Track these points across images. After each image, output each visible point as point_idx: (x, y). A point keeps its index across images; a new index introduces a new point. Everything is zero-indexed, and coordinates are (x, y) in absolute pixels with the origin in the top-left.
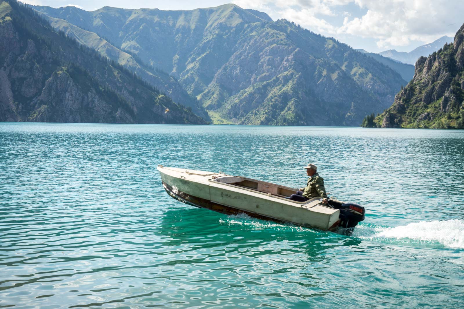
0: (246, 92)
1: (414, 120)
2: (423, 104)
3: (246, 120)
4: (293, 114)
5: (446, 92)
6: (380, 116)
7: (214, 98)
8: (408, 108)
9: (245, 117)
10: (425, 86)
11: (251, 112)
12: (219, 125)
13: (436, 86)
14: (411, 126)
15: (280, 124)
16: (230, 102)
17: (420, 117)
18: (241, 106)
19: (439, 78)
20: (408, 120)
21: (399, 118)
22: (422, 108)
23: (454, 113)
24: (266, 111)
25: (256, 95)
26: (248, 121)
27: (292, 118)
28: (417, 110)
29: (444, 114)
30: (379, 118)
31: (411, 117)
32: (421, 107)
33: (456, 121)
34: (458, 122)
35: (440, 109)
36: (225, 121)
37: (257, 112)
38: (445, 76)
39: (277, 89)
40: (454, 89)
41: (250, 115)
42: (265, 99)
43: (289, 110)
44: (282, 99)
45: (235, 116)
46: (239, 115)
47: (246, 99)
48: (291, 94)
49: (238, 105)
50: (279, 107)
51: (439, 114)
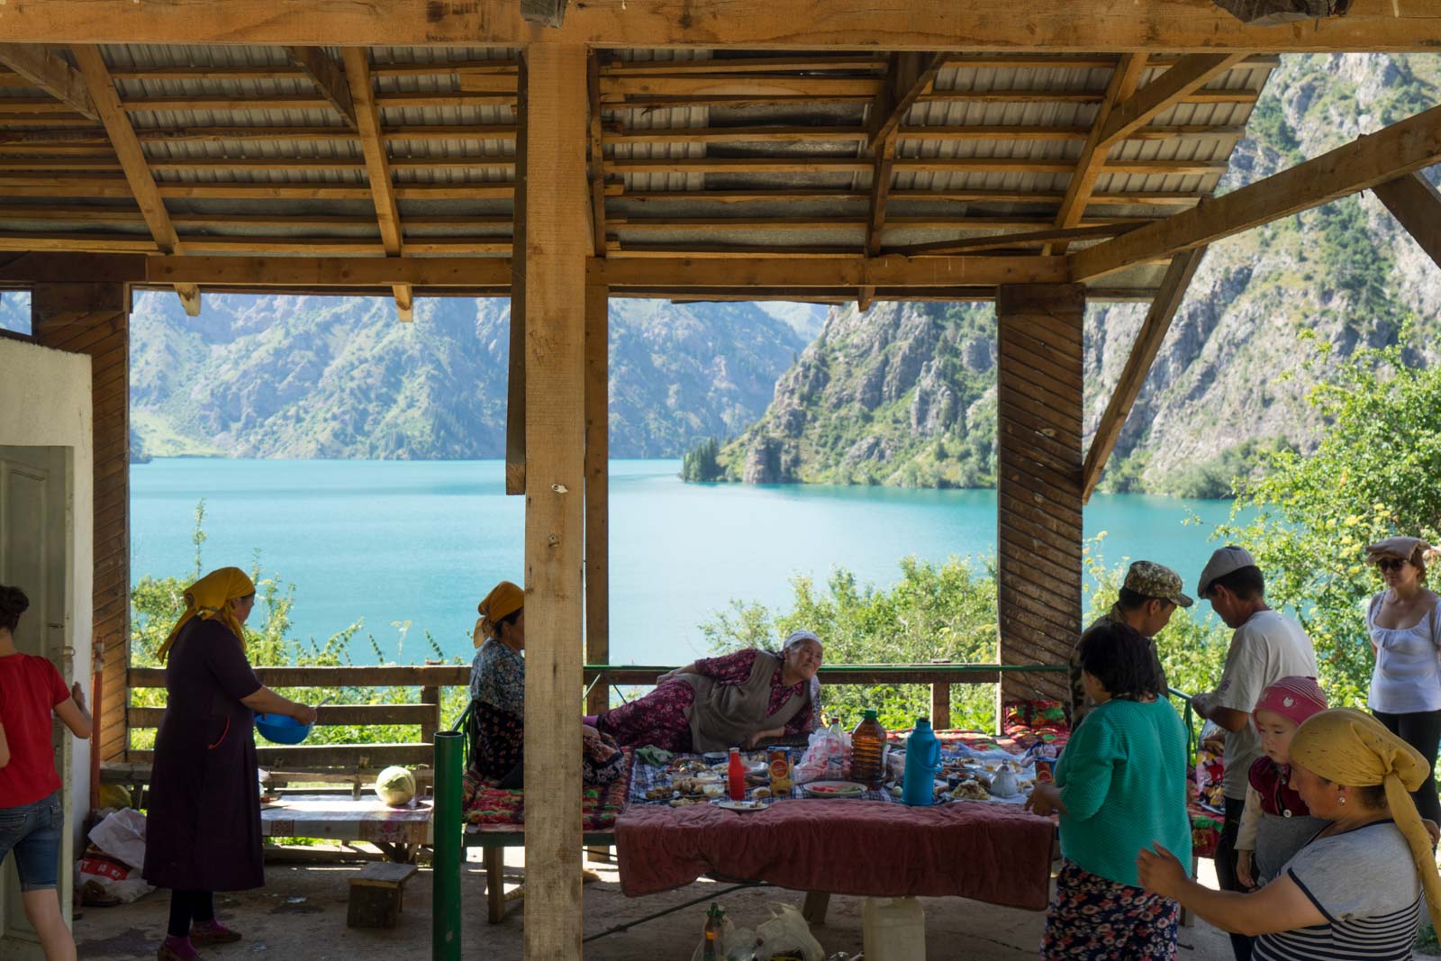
0: (260, 345)
1: (838, 458)
2: (861, 409)
3: (266, 438)
4: (427, 420)
5: (923, 373)
6: (735, 445)
7: (147, 363)
8: (815, 419)
9: (261, 431)
10: (861, 356)
11: (281, 413)
12: (169, 457)
13: (894, 357)
14: (827, 477)
15: (383, 455)
16: (206, 378)
17: (853, 451)
18: (246, 391)
19: (900, 333)
20: (819, 457)
21: (794, 451)
22: (857, 421)
23: (952, 440)
25: (296, 355)
26: (271, 442)
27: (422, 433)
28: (843, 427)
29: (922, 442)
30: (732, 453)
31: (827, 449)
32: (854, 419)
33: (960, 465)
34: (967, 468)
35: (910, 425)
36: (191, 446)
37: (301, 412)
38: (917, 327)
39: (368, 337)
40: (945, 366)
41: (279, 422)
42: (327, 371)
43: (410, 406)
44: (388, 369)
45: (225, 427)
46: (239, 425)
47: (262, 368)
48: (416, 353)
49: (234, 389)
50: (378, 397)
51: (907, 441)
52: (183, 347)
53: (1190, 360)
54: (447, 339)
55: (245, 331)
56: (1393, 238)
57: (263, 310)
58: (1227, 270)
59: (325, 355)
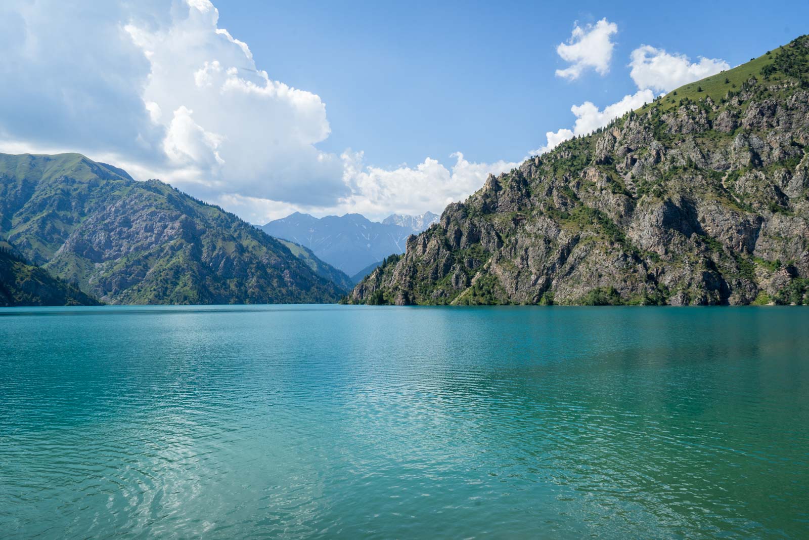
0: (117, 264)
1: (429, 297)
2: (432, 281)
3: (125, 298)
4: (194, 290)
5: (453, 269)
7: (69, 270)
8: (416, 284)
9: (122, 295)
10: (427, 264)
11: (130, 288)
13: (440, 264)
14: (428, 303)
16: (95, 276)
17: (434, 294)
18: (114, 281)
19: (440, 257)
20: (421, 297)
21: (413, 295)
24: (155, 287)
25: (134, 268)
26: (128, 299)
27: (194, 295)
28: (427, 287)
29: (458, 291)
31: (423, 294)
32: (430, 284)
35: (452, 286)
37: (140, 288)
38: (446, 255)
39: (164, 261)
41: (130, 292)
42: (148, 273)
43: (185, 286)
44: (175, 273)
45: (106, 294)
46: (112, 293)
47: (121, 272)
48: (185, 267)
49: (109, 280)
50: (172, 283)
51: (453, 291)
52: (83, 264)
53: (563, 264)
54: (195, 262)
55: (109, 259)
56: (623, 227)
57: (117, 251)
58: (573, 236)
59: (146, 268)
